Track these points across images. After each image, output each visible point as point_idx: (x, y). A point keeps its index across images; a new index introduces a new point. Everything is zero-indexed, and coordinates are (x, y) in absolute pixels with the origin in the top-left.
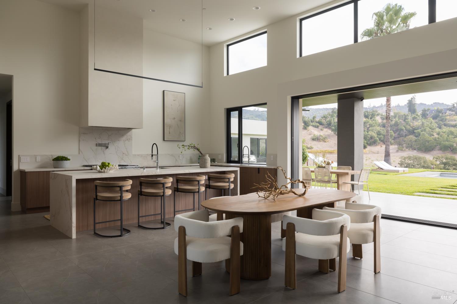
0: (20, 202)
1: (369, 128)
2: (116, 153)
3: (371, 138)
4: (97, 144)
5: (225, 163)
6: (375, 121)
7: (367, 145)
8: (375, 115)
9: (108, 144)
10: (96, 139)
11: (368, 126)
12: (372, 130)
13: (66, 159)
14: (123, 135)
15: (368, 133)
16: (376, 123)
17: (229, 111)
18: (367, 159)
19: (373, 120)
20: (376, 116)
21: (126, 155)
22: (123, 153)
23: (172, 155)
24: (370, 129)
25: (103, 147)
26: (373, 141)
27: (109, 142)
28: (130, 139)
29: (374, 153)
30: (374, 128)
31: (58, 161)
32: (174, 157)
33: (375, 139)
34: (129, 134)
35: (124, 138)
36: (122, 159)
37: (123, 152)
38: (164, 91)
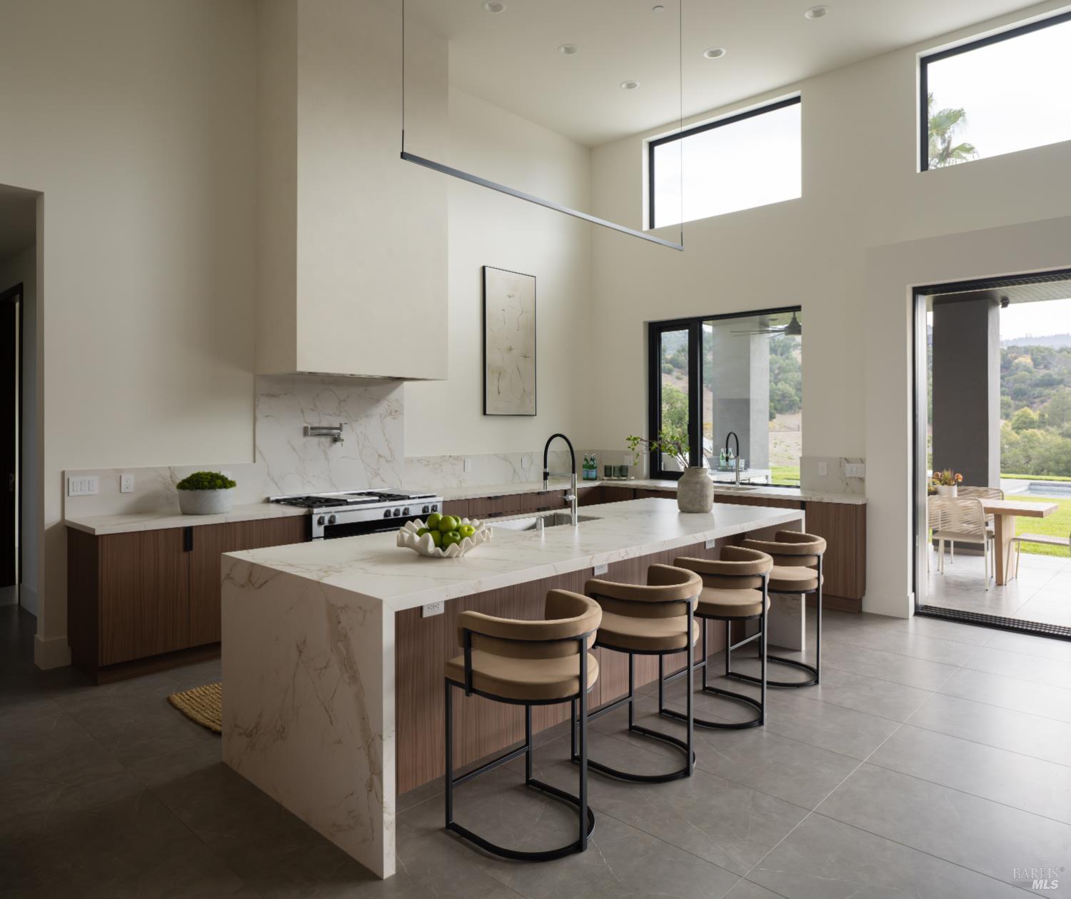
0: (65, 637)
1: (778, 374)
2: (360, 454)
3: (784, 396)
4: (305, 429)
5: (646, 479)
6: (792, 359)
7: (774, 411)
8: (791, 347)
9: (340, 428)
10: (302, 412)
11: (776, 371)
12: (786, 381)
13: (226, 484)
14: (378, 400)
15: (776, 385)
16: (792, 364)
17: (655, 330)
18: (776, 444)
19: (787, 358)
20: (792, 349)
21: (387, 461)
22: (380, 456)
23: (505, 458)
24: (780, 376)
25: (323, 439)
26: (787, 402)
27: (342, 420)
28: (396, 413)
29: (789, 428)
30: (790, 375)
31: (199, 492)
32: (511, 463)
33: (792, 399)
34: (395, 395)
35: (382, 408)
36: (377, 474)
37: (380, 453)
38: (484, 268)
